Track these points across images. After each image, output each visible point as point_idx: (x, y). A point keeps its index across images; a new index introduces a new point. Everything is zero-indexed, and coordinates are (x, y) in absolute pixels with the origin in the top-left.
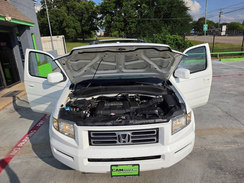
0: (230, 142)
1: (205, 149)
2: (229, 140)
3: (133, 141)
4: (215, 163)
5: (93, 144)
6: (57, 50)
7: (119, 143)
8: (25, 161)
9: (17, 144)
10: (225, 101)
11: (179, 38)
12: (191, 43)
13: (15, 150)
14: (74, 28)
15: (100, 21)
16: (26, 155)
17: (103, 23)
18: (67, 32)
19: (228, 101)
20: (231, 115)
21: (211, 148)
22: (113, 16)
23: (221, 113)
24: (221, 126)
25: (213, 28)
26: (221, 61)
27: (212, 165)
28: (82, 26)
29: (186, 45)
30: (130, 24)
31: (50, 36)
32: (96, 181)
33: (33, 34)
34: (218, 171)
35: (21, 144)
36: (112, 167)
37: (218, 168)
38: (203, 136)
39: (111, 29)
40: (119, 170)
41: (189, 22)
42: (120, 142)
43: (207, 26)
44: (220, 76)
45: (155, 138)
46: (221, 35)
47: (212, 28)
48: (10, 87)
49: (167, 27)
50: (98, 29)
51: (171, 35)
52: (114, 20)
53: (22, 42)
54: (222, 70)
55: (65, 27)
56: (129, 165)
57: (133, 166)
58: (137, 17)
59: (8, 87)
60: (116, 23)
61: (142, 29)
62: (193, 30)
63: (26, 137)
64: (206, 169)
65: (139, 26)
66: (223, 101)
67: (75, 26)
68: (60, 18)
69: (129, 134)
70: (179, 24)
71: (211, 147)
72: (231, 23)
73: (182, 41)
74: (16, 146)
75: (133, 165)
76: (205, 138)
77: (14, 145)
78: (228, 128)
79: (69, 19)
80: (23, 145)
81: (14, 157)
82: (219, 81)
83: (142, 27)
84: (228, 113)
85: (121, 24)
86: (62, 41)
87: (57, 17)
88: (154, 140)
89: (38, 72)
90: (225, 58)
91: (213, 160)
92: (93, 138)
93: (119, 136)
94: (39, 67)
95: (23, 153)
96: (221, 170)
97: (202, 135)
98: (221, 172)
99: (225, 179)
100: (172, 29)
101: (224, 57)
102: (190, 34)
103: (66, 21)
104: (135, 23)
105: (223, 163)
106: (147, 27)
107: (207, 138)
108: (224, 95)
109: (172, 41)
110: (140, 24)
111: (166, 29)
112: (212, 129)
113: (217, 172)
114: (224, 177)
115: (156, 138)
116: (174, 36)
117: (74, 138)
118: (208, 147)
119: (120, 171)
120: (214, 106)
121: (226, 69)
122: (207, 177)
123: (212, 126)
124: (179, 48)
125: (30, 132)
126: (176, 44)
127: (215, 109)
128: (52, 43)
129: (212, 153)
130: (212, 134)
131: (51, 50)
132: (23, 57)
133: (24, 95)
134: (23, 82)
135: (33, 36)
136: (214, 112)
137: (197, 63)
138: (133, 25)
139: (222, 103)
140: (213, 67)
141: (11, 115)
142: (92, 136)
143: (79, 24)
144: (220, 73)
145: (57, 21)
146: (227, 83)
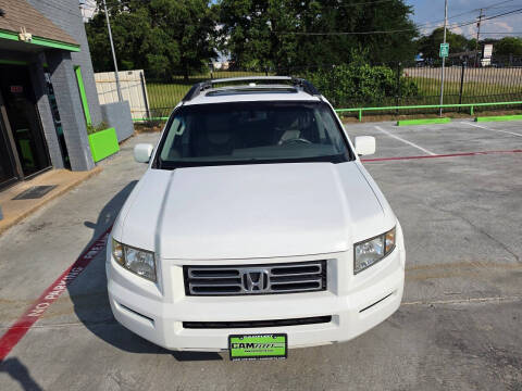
1: (432, 305)
2: (483, 289)
3: (274, 287)
4: (449, 335)
5: (192, 292)
6: (127, 102)
7: (244, 290)
8: (58, 329)
9: (44, 296)
10: (481, 206)
11: (388, 72)
12: (413, 84)
13: (39, 307)
14: (166, 53)
15: (220, 39)
16: (62, 316)
17: (226, 43)
18: (151, 61)
19: (486, 207)
20: (491, 236)
21: (445, 304)
22: (247, 28)
23: (468, 232)
24: (468, 259)
25: (464, 51)
26: (478, 122)
28: (183, 49)
30: (284, 45)
31: (114, 70)
33: (77, 68)
34: (455, 351)
35: (51, 296)
36: (232, 339)
37: (456, 345)
38: (428, 280)
39: (244, 55)
40: (245, 346)
41: (411, 38)
42: (247, 287)
43: (448, 46)
44: (474, 154)
45: (319, 281)
46: (481, 66)
47: (460, 51)
48: (30, 179)
49: (363, 49)
50: (215, 56)
51: (372, 66)
52: (251, 35)
53: (54, 85)
54: (478, 140)
55: (146, 52)
56: (267, 335)
57: (273, 337)
58: (300, 28)
59: (27, 179)
60: (254, 41)
61: (309, 54)
62: (421, 54)
63: (62, 281)
64: (431, 346)
65: (304, 48)
66: (477, 206)
67: (168, 48)
68: (135, 32)
69: (267, 272)
70: (390, 43)
71: (445, 302)
72: (503, 39)
73: (394, 80)
74: (42, 300)
75: (275, 335)
76: (431, 284)
77: (38, 297)
78: (482, 263)
79: (154, 34)
80: (55, 296)
81: (37, 322)
82: (470, 165)
83: (309, 50)
84: (486, 232)
85: (265, 44)
86: (140, 86)
87: (129, 30)
88: (317, 284)
89: (88, 147)
90: (487, 115)
91: (446, 328)
92: (193, 281)
93: (245, 276)
94: (91, 136)
95: (55, 313)
96: (462, 349)
97: (427, 278)
98: (461, 353)
99: (469, 367)
100: (374, 52)
101: (484, 113)
102: (413, 65)
103: (148, 38)
104: (293, 41)
105: (466, 335)
106: (321, 50)
107: (436, 283)
108: (478, 194)
109: (373, 80)
110: (306, 45)
111: (360, 54)
112: (449, 265)
114: (467, 364)
115: (321, 280)
116: (377, 68)
117: (156, 281)
118: (439, 302)
119: (247, 347)
120: (457, 217)
121: (486, 138)
123: (448, 259)
124: (388, 94)
125: (70, 271)
126: (383, 85)
127: (457, 223)
128: (118, 86)
129: (444, 315)
130: (448, 276)
131: (117, 100)
132: (56, 116)
133: (60, 195)
134: (57, 168)
135: (78, 71)
136: (457, 229)
137: (425, 127)
138: (291, 46)
139: (473, 212)
140: (460, 134)
141: (31, 236)
142: (191, 276)
143: (174, 45)
144: (474, 148)
145: (130, 39)
146: (488, 169)
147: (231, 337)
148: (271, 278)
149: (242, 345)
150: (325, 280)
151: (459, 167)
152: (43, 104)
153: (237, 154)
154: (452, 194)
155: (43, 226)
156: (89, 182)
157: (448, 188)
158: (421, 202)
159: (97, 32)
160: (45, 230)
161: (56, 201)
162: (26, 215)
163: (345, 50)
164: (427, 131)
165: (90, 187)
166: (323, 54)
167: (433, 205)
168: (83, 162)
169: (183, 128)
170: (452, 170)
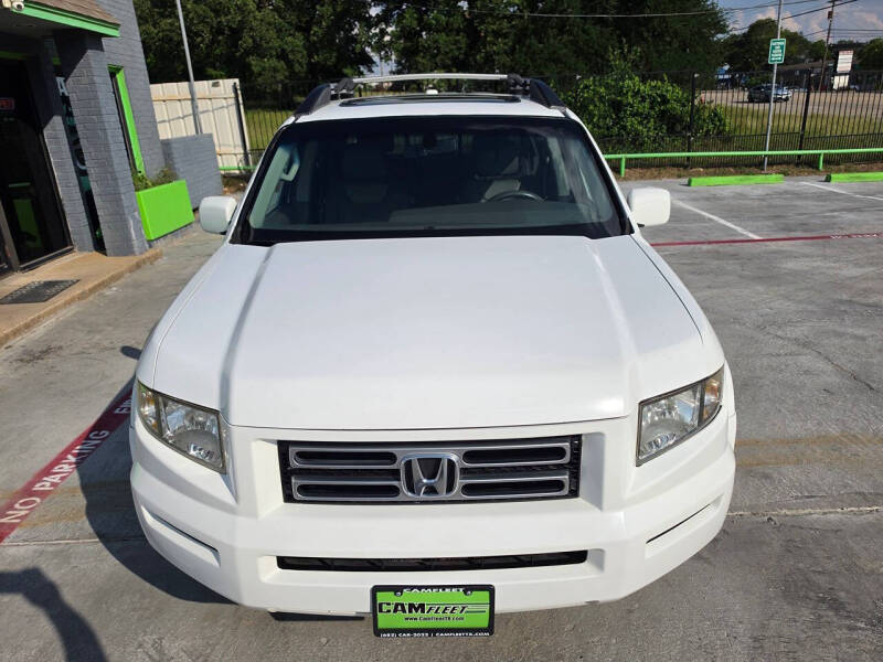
0: (871, 494)
1: (770, 519)
2: (866, 488)
3: (468, 489)
4: (807, 580)
5: (298, 496)
6: (210, 136)
7: (406, 494)
8: (51, 549)
9: (32, 483)
10: (850, 330)
11: (674, 92)
12: (716, 115)
13: (21, 504)
14: (283, 55)
15: (377, 30)
16: (61, 525)
17: (387, 38)
18: (256, 69)
19: (860, 332)
20: (874, 385)
21: (794, 516)
22: (426, 12)
23: (833, 379)
24: (834, 430)
25: (803, 61)
26: (833, 182)
27: (796, 585)
28: (312, 49)
29: (699, 118)
30: (490, 43)
31: (188, 80)
32: (324, 640)
33: (118, 70)
34: (822, 613)
35: (46, 484)
36: (379, 594)
37: (823, 600)
38: (760, 469)
39: (419, 59)
40: (407, 607)
41: (713, 36)
42: (411, 489)
43: (784, 43)
44: (829, 237)
45: (565, 478)
46: (831, 89)
47: (797, 61)
48: (31, 268)
49: (629, 51)
50: (369, 62)
51: (644, 80)
52: (431, 24)
53: (73, 98)
54: (836, 214)
55: (248, 53)
56: (451, 587)
57: (465, 592)
58: (518, 13)
59: (25, 268)
60: (436, 36)
61: (533, 60)
62: (727, 68)
63: (70, 456)
64: (775, 603)
65: (524, 49)
66: (842, 329)
67: (286, 47)
68: (229, 17)
69: (454, 458)
70: (676, 44)
71: (794, 512)
72: (872, 42)
73: (684, 105)
74: (28, 491)
75: (468, 589)
76: (767, 477)
77: (19, 485)
78: (860, 436)
79: (262, 20)
80: (53, 484)
81: (13, 534)
82: (825, 257)
83: (534, 53)
84: (863, 378)
85: (456, 42)
86: (234, 108)
87: (217, 13)
88: (559, 485)
89: (136, 213)
90: (847, 171)
91: (801, 565)
92: (300, 473)
93: (409, 464)
94: (141, 193)
95: (47, 518)
96: (836, 610)
97: (758, 465)
98: (835, 619)
99: (851, 647)
100: (647, 59)
101: (842, 167)
102: (713, 86)
103: (251, 29)
104: (505, 36)
105: (841, 580)
106: (554, 52)
107: (775, 475)
108: (843, 308)
109: (647, 105)
110: (528, 42)
111: (625, 60)
112: (798, 441)
113: (820, 617)
114: (849, 640)
115: (567, 477)
116: (653, 84)
117: (223, 471)
118: (783, 512)
119: (410, 611)
120: (806, 351)
121: (851, 210)
122: (776, 640)
123: (795, 428)
124: (671, 130)
125: (86, 437)
126: (663, 115)
127: (807, 360)
128: (194, 107)
129: (796, 539)
130: (798, 462)
131: (192, 132)
132: (78, 155)
133: (82, 297)
134: (81, 250)
135: (120, 77)
136: (806, 372)
137: (739, 189)
138: (501, 45)
139: (837, 341)
140: (799, 203)
141: (22, 372)
142: (295, 463)
143: (298, 41)
144: (828, 226)
145: (220, 31)
146: (857, 265)
147: (376, 590)
148: (465, 471)
149: (399, 607)
150: (575, 476)
151: (802, 259)
152: (54, 133)
153: (400, 218)
154: (793, 307)
155: (47, 351)
156: (138, 275)
157: (787, 297)
158: (736, 320)
159: (163, 16)
160: (50, 360)
161: (73, 309)
162: (16, 333)
163: (596, 54)
164: (741, 196)
165: (137, 285)
166: (557, 61)
167: (760, 328)
168: (128, 239)
169: (295, 168)
170: (791, 265)
